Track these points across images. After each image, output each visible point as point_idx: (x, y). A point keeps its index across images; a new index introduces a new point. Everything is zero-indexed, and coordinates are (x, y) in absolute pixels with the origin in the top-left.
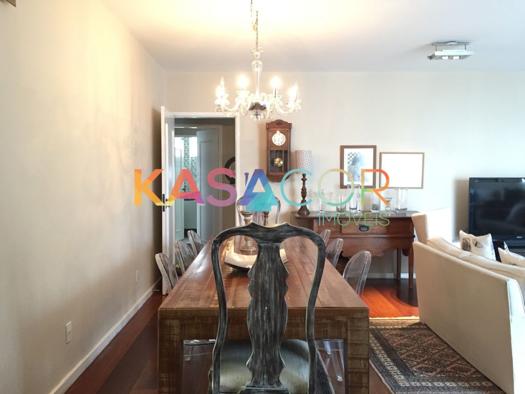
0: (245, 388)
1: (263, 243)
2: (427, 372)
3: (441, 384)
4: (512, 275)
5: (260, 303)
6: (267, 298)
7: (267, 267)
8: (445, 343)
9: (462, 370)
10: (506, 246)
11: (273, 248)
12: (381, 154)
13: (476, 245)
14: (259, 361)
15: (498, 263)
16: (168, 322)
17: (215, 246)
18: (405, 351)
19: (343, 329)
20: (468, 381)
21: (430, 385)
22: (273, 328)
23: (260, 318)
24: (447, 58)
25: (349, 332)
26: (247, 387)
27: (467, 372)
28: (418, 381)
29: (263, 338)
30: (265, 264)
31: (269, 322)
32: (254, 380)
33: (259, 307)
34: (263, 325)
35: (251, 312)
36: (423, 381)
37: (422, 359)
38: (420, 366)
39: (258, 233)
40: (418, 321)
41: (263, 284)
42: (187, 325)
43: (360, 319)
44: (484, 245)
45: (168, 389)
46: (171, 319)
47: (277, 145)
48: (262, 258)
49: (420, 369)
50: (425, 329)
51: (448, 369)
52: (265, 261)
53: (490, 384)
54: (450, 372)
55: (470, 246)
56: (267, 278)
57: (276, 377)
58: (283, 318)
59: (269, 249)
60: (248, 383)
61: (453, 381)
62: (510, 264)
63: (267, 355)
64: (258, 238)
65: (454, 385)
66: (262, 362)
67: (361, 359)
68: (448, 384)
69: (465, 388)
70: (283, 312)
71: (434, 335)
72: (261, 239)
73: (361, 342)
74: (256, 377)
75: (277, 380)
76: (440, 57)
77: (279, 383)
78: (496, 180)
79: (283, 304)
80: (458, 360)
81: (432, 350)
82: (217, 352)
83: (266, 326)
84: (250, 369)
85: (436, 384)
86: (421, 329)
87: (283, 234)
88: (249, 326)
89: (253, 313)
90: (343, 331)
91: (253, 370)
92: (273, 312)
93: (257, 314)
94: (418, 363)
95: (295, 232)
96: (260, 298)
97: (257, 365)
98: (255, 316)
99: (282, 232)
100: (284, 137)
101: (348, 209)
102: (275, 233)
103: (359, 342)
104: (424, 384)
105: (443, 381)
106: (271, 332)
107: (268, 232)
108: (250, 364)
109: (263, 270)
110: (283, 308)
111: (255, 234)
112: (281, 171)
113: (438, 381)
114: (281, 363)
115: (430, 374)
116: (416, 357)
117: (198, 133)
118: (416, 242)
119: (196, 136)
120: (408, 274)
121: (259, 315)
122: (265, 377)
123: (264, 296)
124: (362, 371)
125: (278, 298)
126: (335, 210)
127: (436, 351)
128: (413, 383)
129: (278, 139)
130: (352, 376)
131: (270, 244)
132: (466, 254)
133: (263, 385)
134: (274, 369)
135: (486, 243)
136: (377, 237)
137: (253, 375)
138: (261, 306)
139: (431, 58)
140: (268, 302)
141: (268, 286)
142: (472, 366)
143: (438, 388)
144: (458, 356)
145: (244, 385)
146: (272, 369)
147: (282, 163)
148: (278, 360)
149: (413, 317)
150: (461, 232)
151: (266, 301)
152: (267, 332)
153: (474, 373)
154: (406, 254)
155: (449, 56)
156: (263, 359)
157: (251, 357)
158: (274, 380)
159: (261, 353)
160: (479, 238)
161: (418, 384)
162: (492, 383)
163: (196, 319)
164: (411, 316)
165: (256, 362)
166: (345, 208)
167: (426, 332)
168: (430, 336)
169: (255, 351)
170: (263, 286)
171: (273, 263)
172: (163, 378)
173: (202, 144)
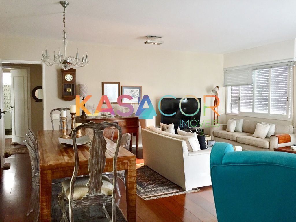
0: (85, 196)
1: (96, 130)
2: (151, 185)
3: (157, 189)
4: (184, 139)
5: (94, 157)
6: (97, 155)
7: (98, 141)
8: (156, 172)
9: (164, 182)
10: (179, 128)
11: (100, 133)
12: (122, 87)
13: (168, 128)
14: (92, 183)
15: (176, 135)
16: (45, 172)
17: (74, 133)
18: (140, 178)
19: (126, 165)
20: (167, 186)
21: (153, 190)
22: (99, 167)
23: (94, 163)
24: (152, 43)
25: (128, 166)
26: (86, 196)
27: (166, 182)
28: (148, 189)
29: (95, 172)
30: (97, 140)
31: (98, 165)
32: (89, 192)
33: (94, 159)
34: (95, 166)
35: (90, 161)
36: (150, 188)
37: (148, 180)
38: (147, 183)
39: (94, 126)
40: (143, 165)
41: (96, 148)
42: (55, 172)
43: (132, 160)
44: (171, 128)
45: (46, 203)
46: (46, 170)
47: (68, 81)
48: (96, 137)
49: (148, 184)
50: (147, 168)
51: (159, 182)
52: (97, 138)
53: (176, 186)
54: (160, 183)
55: (165, 129)
56: (97, 146)
57: (99, 189)
58: (104, 162)
59: (98, 133)
60: (87, 194)
61: (162, 187)
62: (182, 135)
63: (96, 180)
64: (94, 128)
65: (162, 188)
66: (93, 183)
67: (133, 177)
68: (160, 188)
69: (167, 188)
70: (104, 160)
71: (151, 170)
72: (95, 128)
73: (134, 170)
74: (90, 191)
75: (99, 190)
76: (150, 43)
77: (100, 192)
78: (171, 99)
79: (104, 156)
80: (162, 178)
81: (151, 176)
82: (73, 182)
83: (96, 167)
84: (88, 187)
85: (155, 189)
86: (145, 168)
87: (105, 126)
88: (89, 168)
89: (91, 162)
90: (126, 166)
91: (89, 188)
92: (100, 160)
93: (93, 162)
94: (147, 182)
95: (110, 125)
96: (94, 155)
97: (91, 185)
98: (92, 163)
99: (104, 125)
100: (72, 77)
101: (107, 115)
102: (102, 126)
103: (132, 170)
104: (150, 189)
105: (158, 187)
106: (98, 169)
107: (98, 125)
108: (88, 185)
109: (96, 142)
110: (104, 158)
111: (92, 127)
112: (71, 95)
113: (156, 188)
114: (102, 183)
115: (152, 185)
116: (145, 180)
117: (11, 71)
118: (140, 128)
119: (10, 73)
120: (136, 145)
121: (94, 162)
122: (95, 190)
123: (96, 153)
124: (134, 182)
125: (102, 154)
126: (101, 115)
127: (153, 176)
128: (146, 190)
129: (69, 78)
130: (130, 185)
131: (99, 131)
132: (164, 132)
133: (94, 193)
134: (99, 186)
135: (172, 127)
136: (123, 128)
137: (89, 190)
138: (95, 158)
139: (146, 43)
140: (98, 156)
141: (98, 149)
142: (168, 180)
143: (156, 190)
144: (162, 177)
145: (84, 195)
146: (98, 186)
147: (71, 90)
148: (101, 181)
149: (141, 164)
150: (161, 123)
151: (97, 156)
152: (96, 170)
153: (169, 182)
154: (135, 136)
155: (153, 43)
156: (94, 183)
157: (88, 182)
158: (98, 191)
159: (93, 180)
160: (168, 125)
161: (148, 190)
162: (177, 185)
163: (60, 169)
164: (140, 163)
165: (91, 184)
166: (106, 114)
167: (148, 169)
168: (149, 170)
169: (91, 179)
170: (96, 149)
171: (100, 139)
172: (43, 199)
173: (15, 78)
